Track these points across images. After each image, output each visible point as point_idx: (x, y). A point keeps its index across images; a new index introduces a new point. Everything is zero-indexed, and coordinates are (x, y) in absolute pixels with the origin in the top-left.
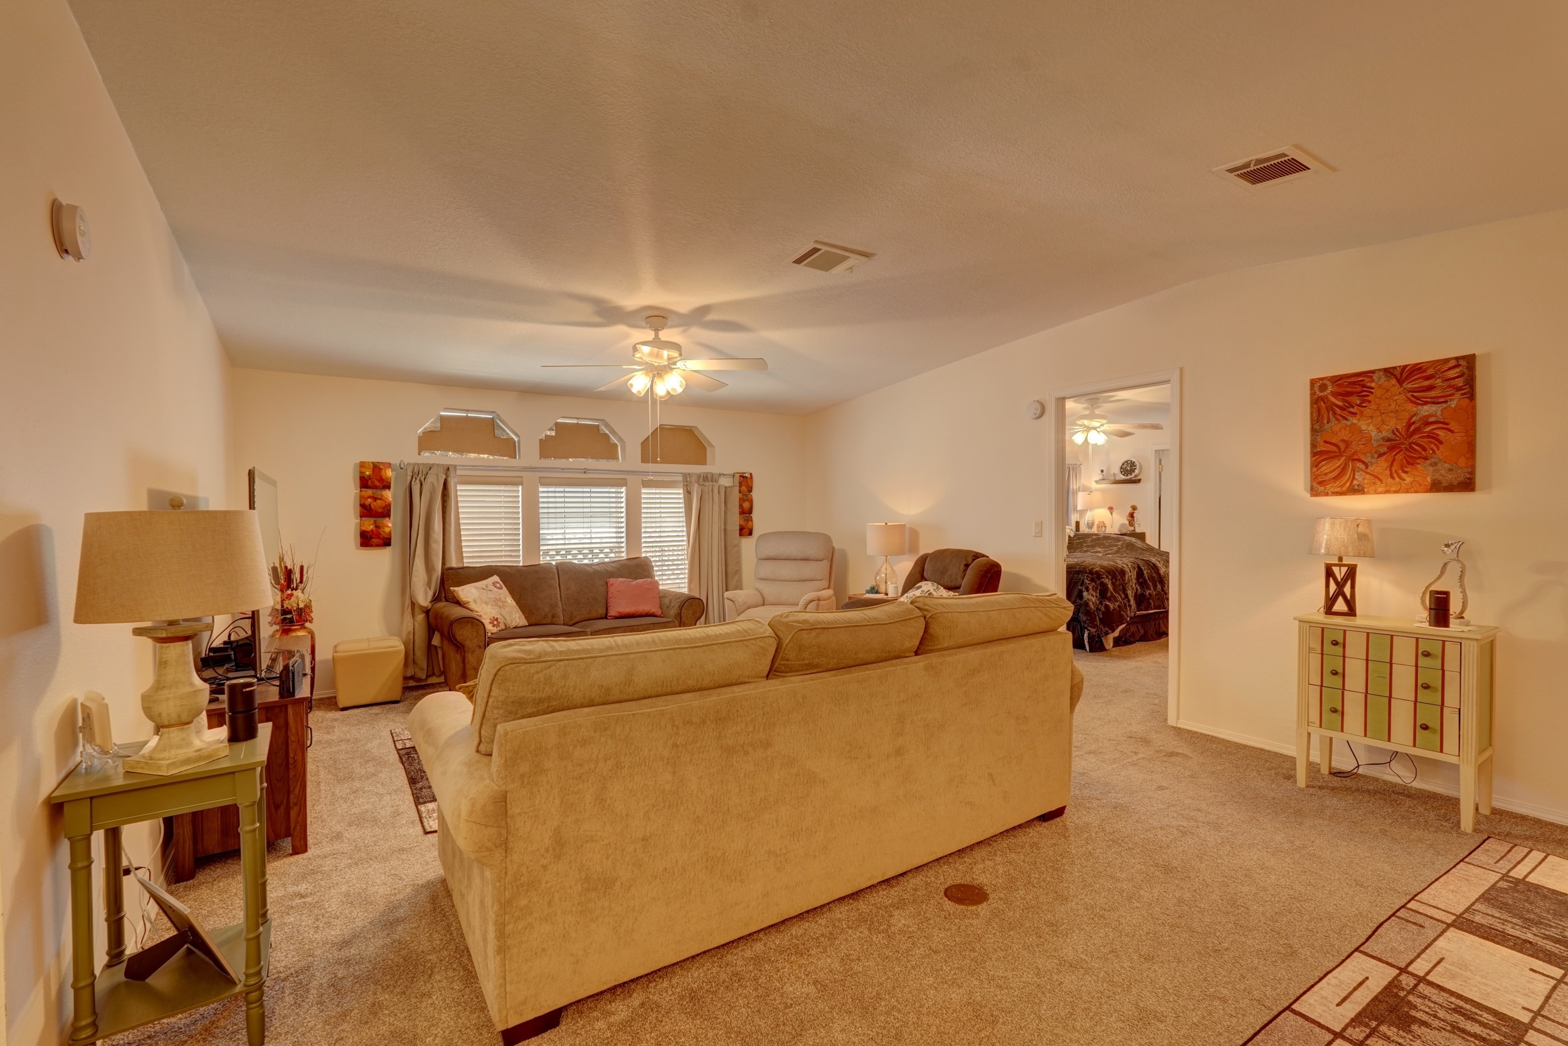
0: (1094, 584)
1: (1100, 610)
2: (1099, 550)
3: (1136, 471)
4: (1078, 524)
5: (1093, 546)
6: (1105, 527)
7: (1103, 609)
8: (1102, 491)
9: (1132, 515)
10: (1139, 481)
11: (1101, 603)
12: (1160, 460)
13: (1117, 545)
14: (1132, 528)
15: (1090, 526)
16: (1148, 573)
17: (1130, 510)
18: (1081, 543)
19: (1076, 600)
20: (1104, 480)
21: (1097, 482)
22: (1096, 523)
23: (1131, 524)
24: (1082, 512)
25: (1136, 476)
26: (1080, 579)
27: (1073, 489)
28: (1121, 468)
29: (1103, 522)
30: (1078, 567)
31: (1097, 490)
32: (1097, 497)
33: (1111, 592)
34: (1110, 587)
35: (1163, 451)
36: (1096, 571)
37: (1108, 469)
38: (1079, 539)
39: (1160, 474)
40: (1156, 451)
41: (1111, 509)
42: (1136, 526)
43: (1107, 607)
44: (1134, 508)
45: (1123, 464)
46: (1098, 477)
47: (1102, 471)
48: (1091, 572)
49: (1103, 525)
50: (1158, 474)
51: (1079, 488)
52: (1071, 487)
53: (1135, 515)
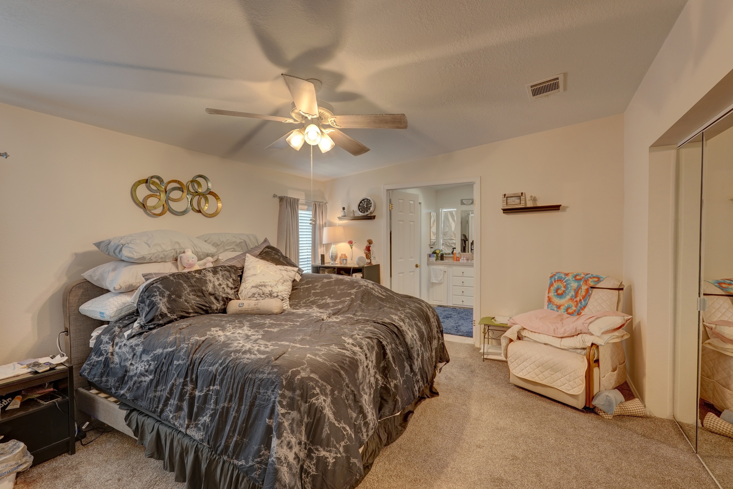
0: (294, 414)
1: (308, 473)
2: (329, 301)
3: (371, 209)
4: (323, 256)
5: (322, 295)
6: (346, 260)
7: (313, 470)
8: (344, 227)
9: (368, 249)
10: (374, 217)
11: (309, 456)
12: (390, 200)
13: (350, 294)
14: (369, 261)
15: (334, 258)
16: (392, 349)
17: (366, 244)
18: (309, 290)
19: (259, 450)
20: (345, 216)
21: (340, 218)
22: (339, 255)
23: (368, 256)
24: (328, 246)
25: (371, 213)
26: (268, 400)
27: (319, 224)
28: (359, 206)
29: (345, 255)
30: (267, 370)
31: (340, 225)
32: (339, 232)
33: (331, 425)
34: (328, 412)
35: (392, 190)
36: (302, 380)
37: (349, 207)
38: (307, 283)
39: (390, 211)
40: (387, 190)
41: (351, 243)
42: (372, 258)
43: (321, 462)
44: (370, 242)
45: (361, 202)
46: (340, 214)
47: (344, 209)
48: (290, 386)
49: (344, 258)
50: (389, 210)
51: (325, 223)
52: (318, 222)
53: (371, 249)
